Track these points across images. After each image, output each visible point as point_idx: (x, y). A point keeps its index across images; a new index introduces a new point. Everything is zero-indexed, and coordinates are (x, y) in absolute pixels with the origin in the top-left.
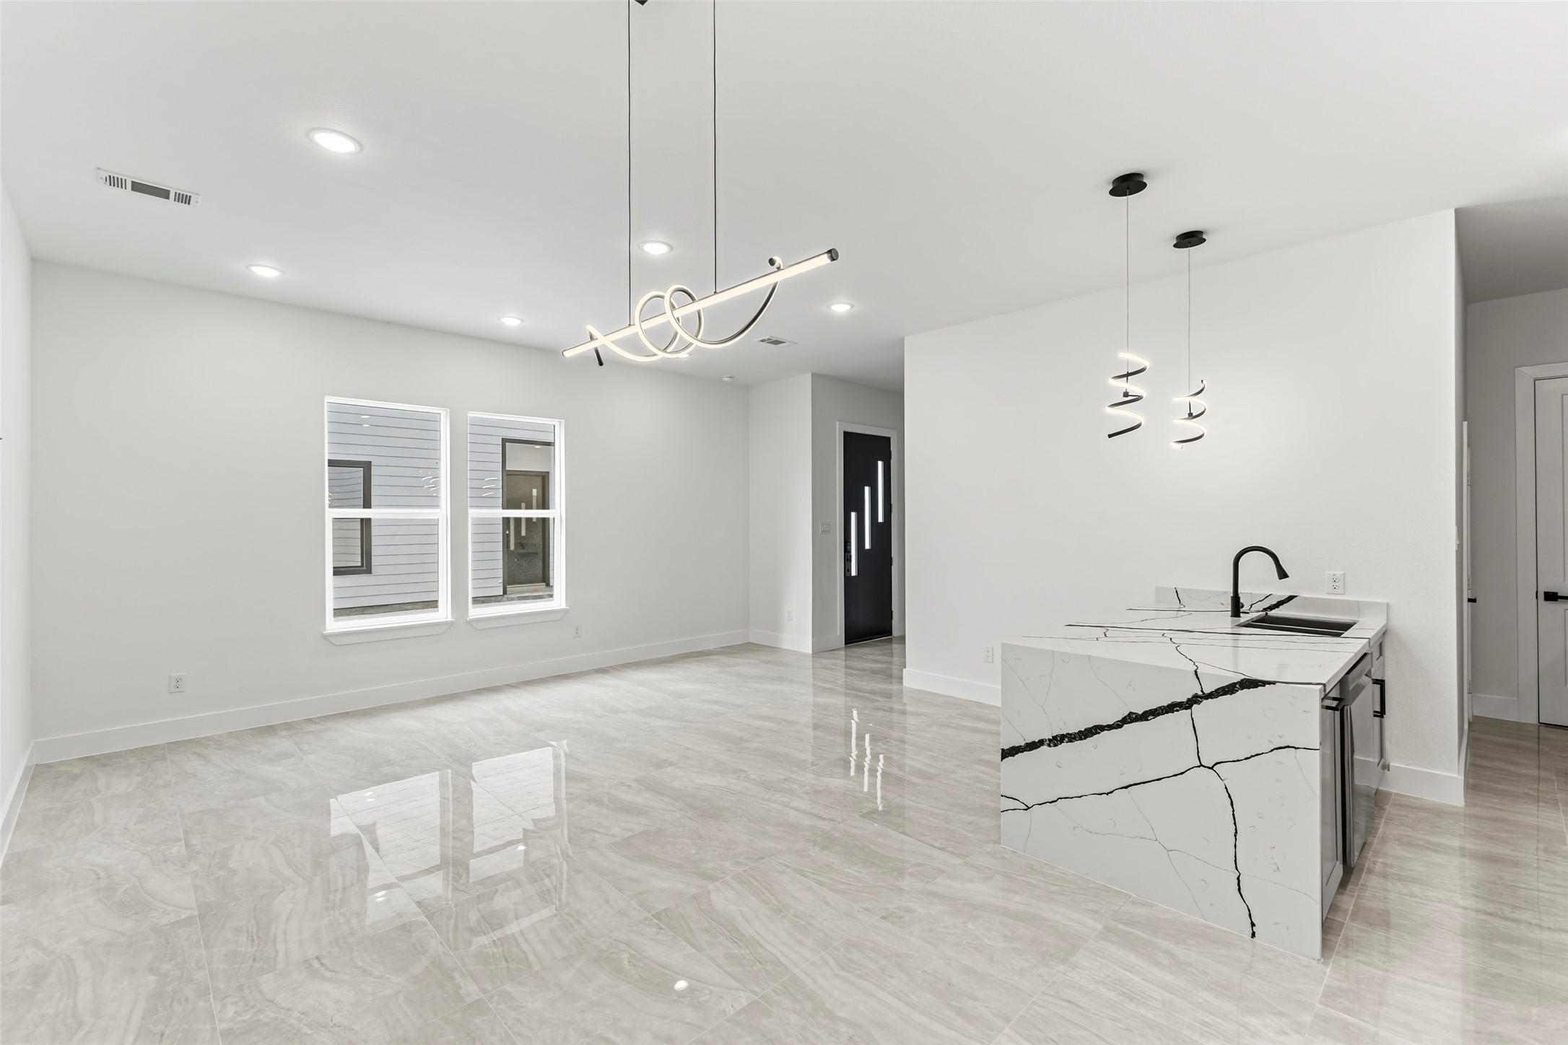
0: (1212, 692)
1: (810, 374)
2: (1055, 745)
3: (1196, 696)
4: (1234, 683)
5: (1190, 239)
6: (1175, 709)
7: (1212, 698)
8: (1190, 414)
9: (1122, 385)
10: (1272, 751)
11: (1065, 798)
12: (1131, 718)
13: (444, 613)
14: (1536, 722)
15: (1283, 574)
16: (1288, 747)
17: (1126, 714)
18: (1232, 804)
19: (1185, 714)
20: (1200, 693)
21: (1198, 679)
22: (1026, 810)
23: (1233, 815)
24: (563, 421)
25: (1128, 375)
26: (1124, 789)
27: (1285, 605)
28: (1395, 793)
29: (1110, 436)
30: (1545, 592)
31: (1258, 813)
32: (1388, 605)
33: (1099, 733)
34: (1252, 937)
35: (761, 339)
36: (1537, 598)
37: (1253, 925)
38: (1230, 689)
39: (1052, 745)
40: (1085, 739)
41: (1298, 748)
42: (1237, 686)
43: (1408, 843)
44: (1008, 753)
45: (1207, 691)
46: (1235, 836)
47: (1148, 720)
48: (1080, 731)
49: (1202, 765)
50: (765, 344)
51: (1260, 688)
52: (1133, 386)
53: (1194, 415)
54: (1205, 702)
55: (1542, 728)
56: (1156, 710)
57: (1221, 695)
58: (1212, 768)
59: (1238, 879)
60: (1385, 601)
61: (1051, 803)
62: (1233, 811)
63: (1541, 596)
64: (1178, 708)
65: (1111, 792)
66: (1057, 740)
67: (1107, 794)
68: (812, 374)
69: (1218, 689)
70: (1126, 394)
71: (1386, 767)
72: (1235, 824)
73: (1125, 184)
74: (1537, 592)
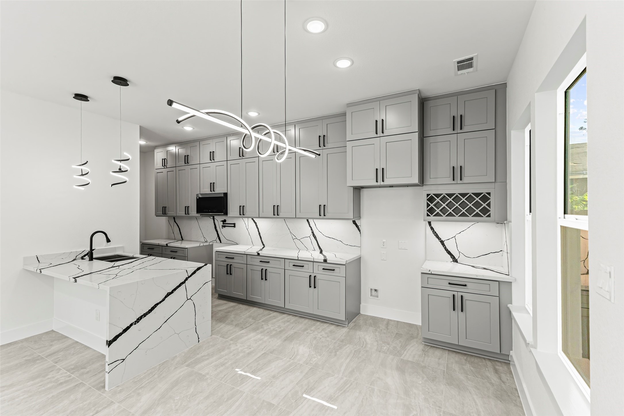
38: (194, 272)
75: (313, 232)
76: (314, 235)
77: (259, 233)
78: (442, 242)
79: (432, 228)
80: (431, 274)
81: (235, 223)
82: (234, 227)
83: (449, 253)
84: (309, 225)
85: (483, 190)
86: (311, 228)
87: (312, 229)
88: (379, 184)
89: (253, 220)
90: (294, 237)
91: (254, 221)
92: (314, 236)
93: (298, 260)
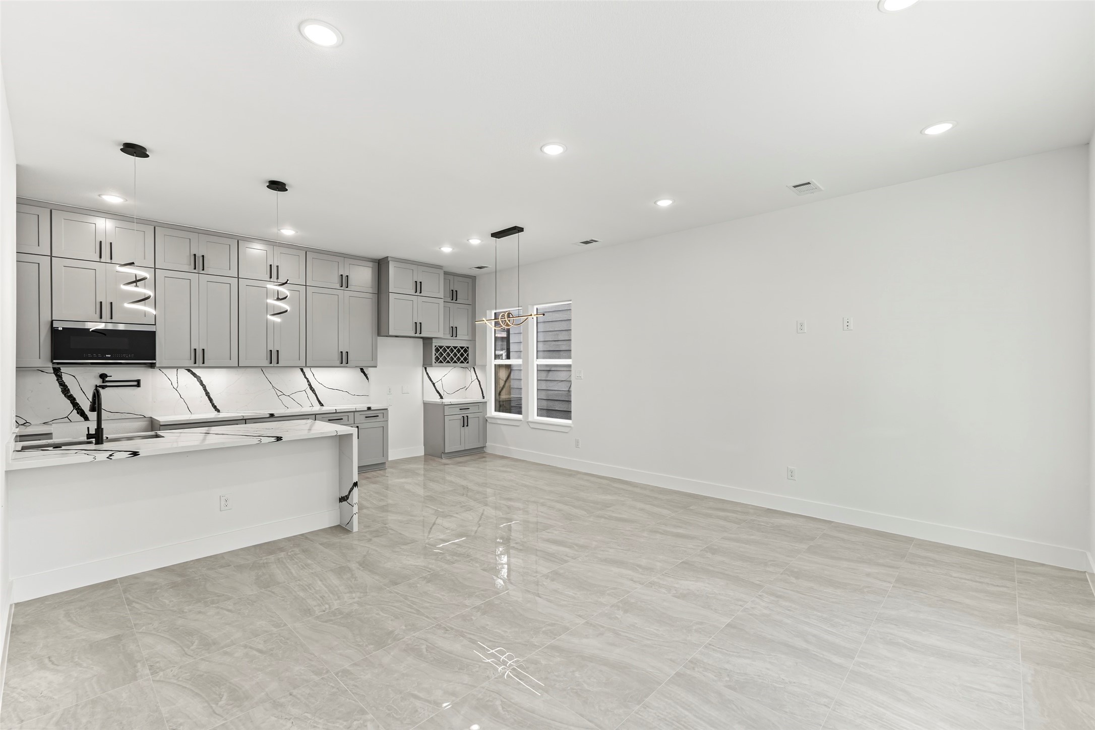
75: (310, 385)
76: (311, 388)
77: (207, 394)
78: (434, 384)
79: (427, 374)
80: (451, 405)
81: (140, 380)
82: (138, 385)
83: (438, 392)
84: (303, 376)
85: (465, 345)
86: (307, 379)
87: (308, 381)
88: (417, 335)
89: (192, 372)
90: (279, 393)
91: (194, 374)
92: (311, 390)
93: (336, 413)
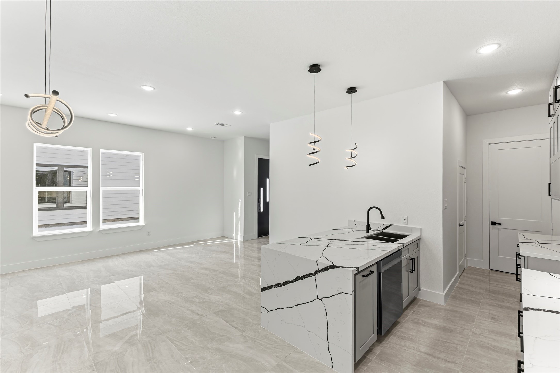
0: (321, 270)
1: (244, 137)
2: (276, 288)
3: (317, 271)
4: (328, 266)
5: (352, 90)
6: (311, 276)
7: (321, 272)
8: (352, 156)
9: (312, 146)
10: (338, 294)
11: (279, 309)
12: (298, 279)
13: (89, 227)
14: (488, 269)
15: (383, 217)
16: (343, 293)
17: (297, 277)
18: (327, 314)
19: (313, 277)
20: (318, 270)
21: (317, 264)
22: (268, 312)
23: (327, 319)
24: (143, 153)
25: (315, 142)
26: (296, 306)
27: (389, 228)
28: (423, 300)
29: (309, 165)
30: (492, 222)
31: (334, 318)
32: (421, 229)
33: (289, 284)
34: (332, 368)
35: (216, 123)
36: (489, 224)
37: (332, 363)
39: (275, 287)
40: (285, 286)
41: (346, 294)
42: (329, 268)
43: (416, 322)
44: (263, 290)
45: (320, 269)
46: (327, 327)
47: (303, 280)
48: (283, 283)
49: (318, 298)
50: (218, 125)
51: (335, 269)
52: (316, 146)
53: (353, 157)
54: (319, 273)
55: (491, 271)
56: (305, 276)
57: (324, 271)
58: (321, 300)
59: (328, 344)
60: (420, 227)
61: (275, 310)
62: (327, 317)
63: (491, 223)
64: (311, 275)
65: (292, 307)
66: (277, 286)
67: (291, 308)
68: (245, 137)
69: (323, 268)
70: (314, 150)
71: (420, 289)
72: (327, 322)
73: (314, 68)
74: (489, 222)
